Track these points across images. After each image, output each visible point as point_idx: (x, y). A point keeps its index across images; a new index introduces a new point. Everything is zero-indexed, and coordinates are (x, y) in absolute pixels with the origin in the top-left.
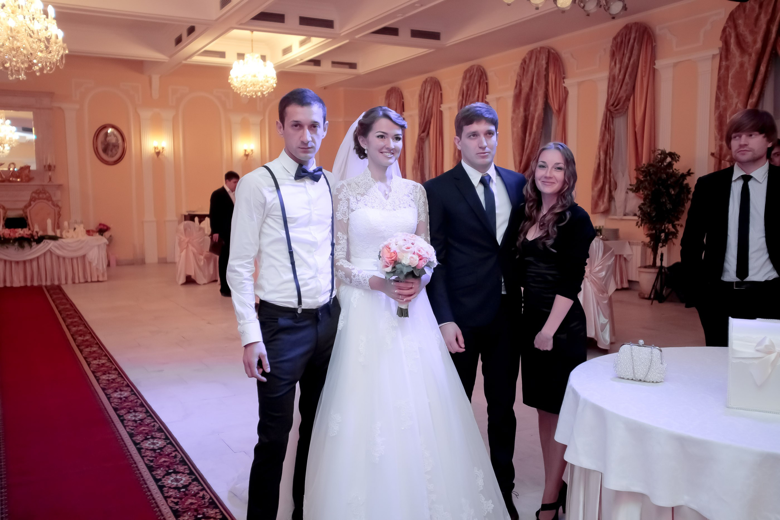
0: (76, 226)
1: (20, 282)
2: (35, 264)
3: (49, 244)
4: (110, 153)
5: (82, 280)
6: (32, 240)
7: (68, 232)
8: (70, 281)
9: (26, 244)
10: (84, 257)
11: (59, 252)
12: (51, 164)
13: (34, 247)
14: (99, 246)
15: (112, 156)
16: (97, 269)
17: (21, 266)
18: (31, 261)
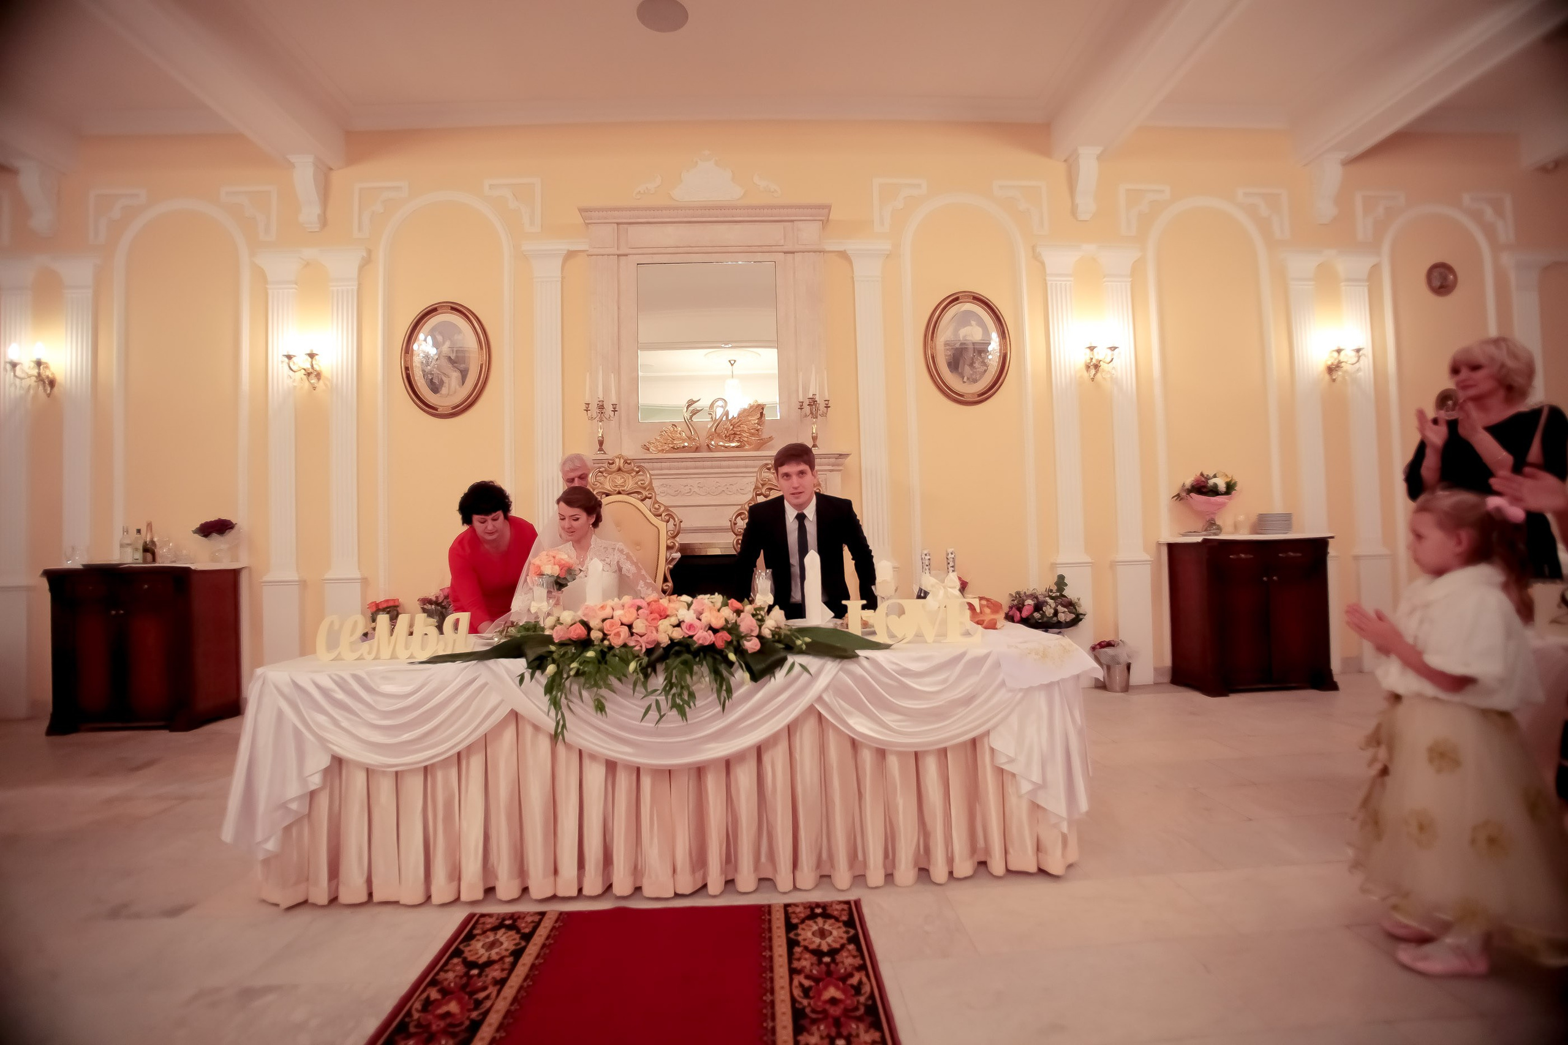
0: (928, 581)
1: (674, 871)
2: (745, 777)
3: (814, 677)
4: (967, 370)
5: (964, 867)
6: (732, 657)
7: (901, 612)
8: (905, 872)
9: (702, 680)
10: (974, 742)
11: (860, 725)
12: (817, 399)
13: (736, 694)
14: (1049, 687)
15: (975, 381)
16: (1035, 807)
17: (683, 787)
18: (728, 764)
